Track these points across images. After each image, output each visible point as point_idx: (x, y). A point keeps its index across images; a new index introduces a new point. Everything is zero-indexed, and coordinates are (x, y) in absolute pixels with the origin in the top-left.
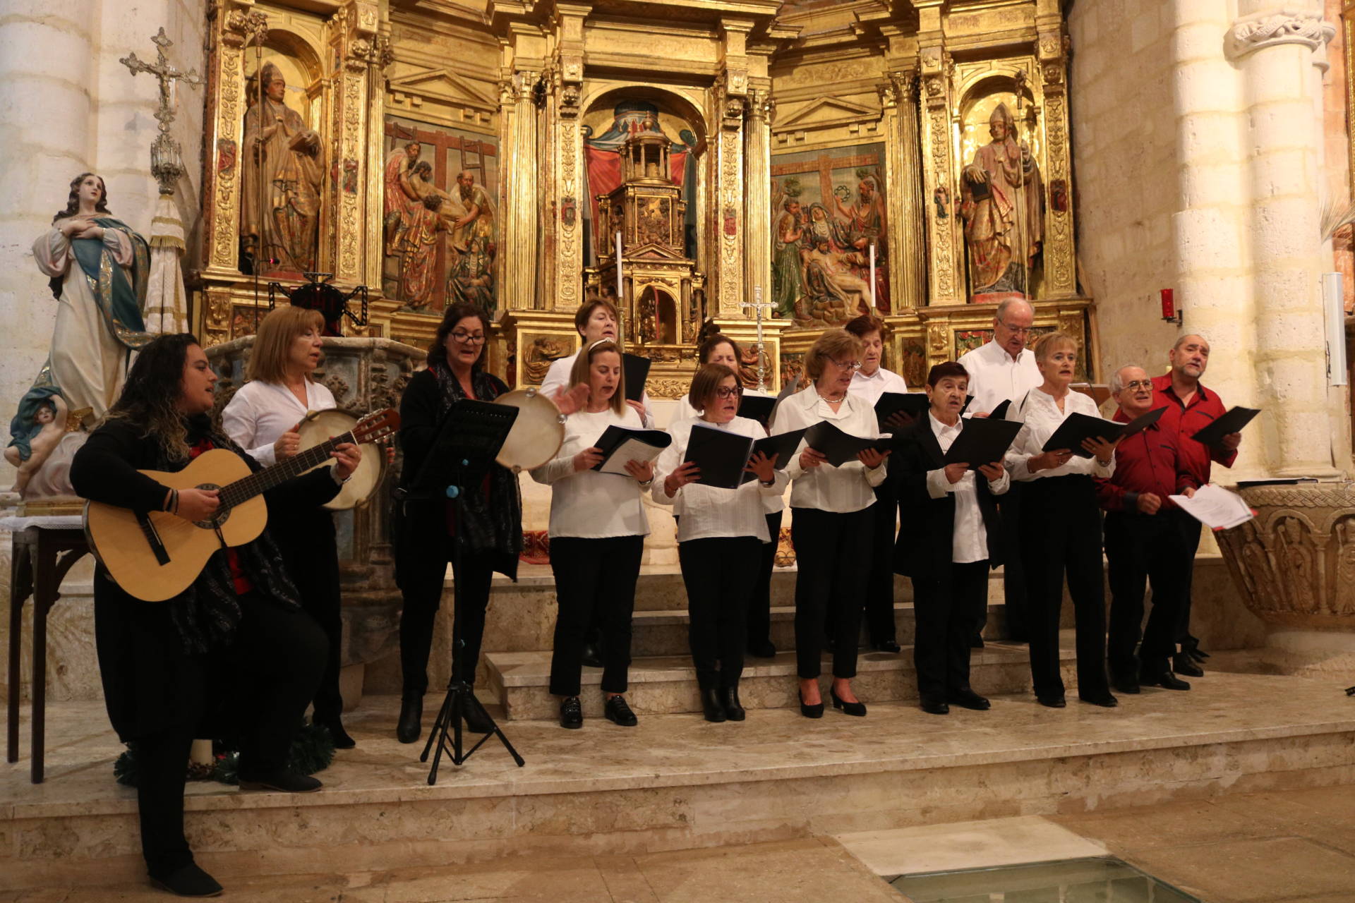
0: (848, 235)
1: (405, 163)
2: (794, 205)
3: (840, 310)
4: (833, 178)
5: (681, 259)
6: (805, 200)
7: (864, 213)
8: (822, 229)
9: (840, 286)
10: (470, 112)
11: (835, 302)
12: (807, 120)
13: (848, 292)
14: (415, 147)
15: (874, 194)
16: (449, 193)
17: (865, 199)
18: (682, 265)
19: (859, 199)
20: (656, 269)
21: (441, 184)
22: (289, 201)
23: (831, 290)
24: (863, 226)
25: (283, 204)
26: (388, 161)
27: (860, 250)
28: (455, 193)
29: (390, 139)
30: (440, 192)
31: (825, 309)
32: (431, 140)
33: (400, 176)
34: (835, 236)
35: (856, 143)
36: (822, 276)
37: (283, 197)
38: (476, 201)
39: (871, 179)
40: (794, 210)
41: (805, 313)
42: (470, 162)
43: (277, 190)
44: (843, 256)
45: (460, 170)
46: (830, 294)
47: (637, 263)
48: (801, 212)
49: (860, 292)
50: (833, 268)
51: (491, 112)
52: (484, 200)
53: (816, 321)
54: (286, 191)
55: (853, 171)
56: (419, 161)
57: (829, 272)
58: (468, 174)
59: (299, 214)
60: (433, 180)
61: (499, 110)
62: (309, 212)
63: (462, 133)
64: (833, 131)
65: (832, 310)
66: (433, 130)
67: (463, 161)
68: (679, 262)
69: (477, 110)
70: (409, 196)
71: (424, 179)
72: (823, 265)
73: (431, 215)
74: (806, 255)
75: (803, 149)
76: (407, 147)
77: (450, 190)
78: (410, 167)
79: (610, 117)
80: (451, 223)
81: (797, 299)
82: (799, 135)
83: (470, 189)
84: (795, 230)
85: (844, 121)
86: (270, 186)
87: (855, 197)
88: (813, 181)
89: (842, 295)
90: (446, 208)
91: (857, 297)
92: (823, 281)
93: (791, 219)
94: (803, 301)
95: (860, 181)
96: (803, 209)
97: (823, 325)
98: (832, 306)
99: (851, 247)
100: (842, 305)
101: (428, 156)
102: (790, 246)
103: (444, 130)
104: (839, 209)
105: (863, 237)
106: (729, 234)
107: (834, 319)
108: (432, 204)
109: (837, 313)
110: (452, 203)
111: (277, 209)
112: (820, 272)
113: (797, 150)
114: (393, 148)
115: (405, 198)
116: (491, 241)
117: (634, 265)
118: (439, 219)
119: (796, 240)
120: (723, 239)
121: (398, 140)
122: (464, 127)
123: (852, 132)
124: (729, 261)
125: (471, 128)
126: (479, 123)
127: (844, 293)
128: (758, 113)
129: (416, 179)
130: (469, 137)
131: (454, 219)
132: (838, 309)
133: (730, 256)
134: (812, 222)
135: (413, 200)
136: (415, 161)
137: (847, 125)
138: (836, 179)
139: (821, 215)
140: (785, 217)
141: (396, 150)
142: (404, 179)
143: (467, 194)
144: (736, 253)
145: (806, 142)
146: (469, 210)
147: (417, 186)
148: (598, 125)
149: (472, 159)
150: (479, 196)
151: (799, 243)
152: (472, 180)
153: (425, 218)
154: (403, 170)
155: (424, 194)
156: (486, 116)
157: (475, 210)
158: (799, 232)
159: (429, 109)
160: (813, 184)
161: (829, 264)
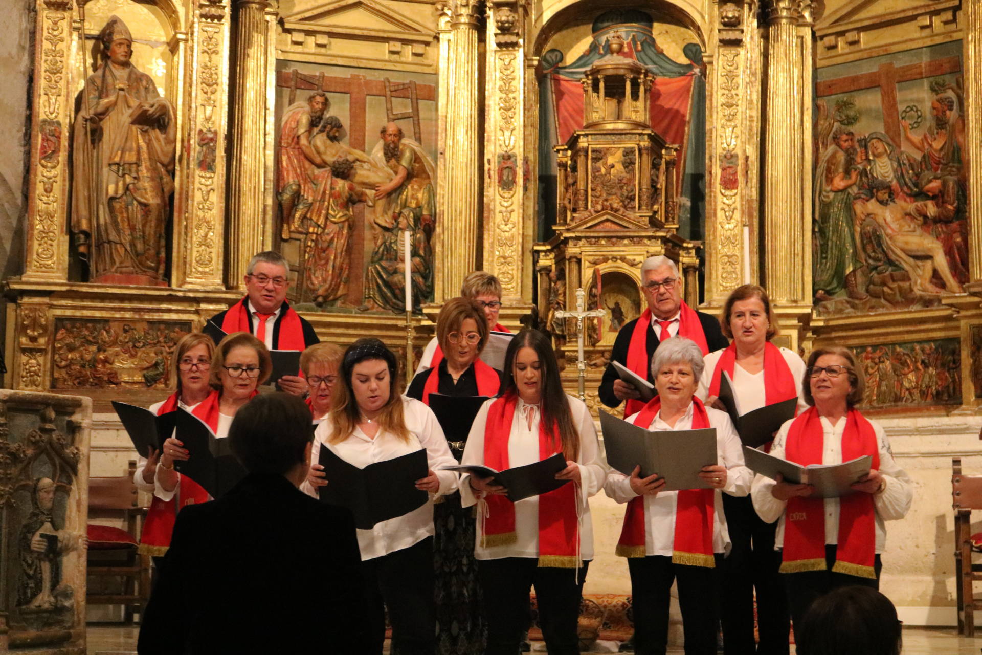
0: (917, 175)
1: (305, 120)
2: (845, 137)
3: (906, 285)
4: (899, 96)
5: (646, 230)
6: (862, 129)
7: (937, 145)
8: (884, 169)
9: (903, 250)
10: (397, 46)
11: (897, 274)
12: (863, 15)
13: (916, 258)
14: (319, 99)
15: (952, 115)
16: (369, 153)
17: (941, 123)
18: (649, 238)
19: (934, 124)
20: (614, 244)
21: (359, 143)
22: (127, 188)
23: (893, 257)
24: (938, 163)
25: (121, 192)
26: (284, 119)
27: (934, 198)
28: (378, 153)
29: (286, 92)
30: (358, 153)
31: (884, 284)
32: (344, 87)
33: (298, 137)
34: (901, 177)
35: (929, 42)
36: (879, 238)
37: (121, 184)
38: (404, 163)
39: (950, 94)
40: (846, 145)
41: (861, 290)
42: (398, 110)
43: (113, 176)
44: (911, 207)
45: (384, 122)
46: (890, 262)
47: (586, 238)
48: (857, 146)
49: (929, 257)
50: (894, 226)
51: (427, 44)
52: (416, 158)
53: (873, 301)
54: (123, 175)
55: (926, 83)
56: (327, 115)
57: (889, 231)
58: (392, 128)
59: (140, 203)
60: (347, 138)
61: (437, 38)
62: (152, 199)
63: (387, 74)
64: (898, 28)
65: (894, 285)
66: (347, 74)
67: (389, 110)
68: (644, 234)
69: (405, 42)
70: (312, 162)
71: (333, 139)
72: (881, 221)
73: (341, 185)
74: (859, 207)
75: (857, 56)
76: (311, 99)
77: (372, 149)
78: (313, 124)
79: (585, 35)
80: (370, 193)
81: (849, 269)
82: (851, 36)
83: (396, 147)
84: (847, 172)
85: (910, 13)
86: (105, 170)
87: (929, 122)
88: (871, 101)
89: (907, 263)
90: (363, 173)
91: (929, 264)
92: (880, 244)
93: (841, 157)
94: (859, 273)
95: (935, 97)
96: (859, 141)
97: (883, 307)
98: (894, 281)
99: (921, 195)
100: (906, 278)
101: (339, 110)
102: (840, 196)
103: (362, 73)
104: (908, 139)
105: (936, 178)
106: (726, 188)
107: (898, 298)
108: (343, 171)
109: (900, 289)
110: (374, 166)
111: (112, 199)
112: (875, 231)
113: (851, 57)
114: (291, 102)
115: (307, 164)
116: (425, 213)
117: (583, 241)
118: (351, 189)
119: (850, 186)
120: (719, 197)
121: (298, 92)
122: (389, 66)
123: (923, 27)
124: (727, 226)
125: (399, 67)
126: (410, 58)
127: (911, 260)
128: (784, 13)
129: (320, 140)
130: (395, 79)
131: (372, 186)
132: (901, 284)
133: (729, 219)
134: (869, 160)
135: (319, 166)
136: (320, 118)
137: (913, 18)
138: (906, 96)
139: (881, 150)
140: (834, 156)
141: (296, 104)
142: (304, 141)
143: (392, 153)
144: (737, 215)
145: (862, 45)
146: (396, 173)
147: (322, 149)
148: (570, 47)
149: (401, 106)
150: (407, 154)
151: (854, 190)
152: (400, 134)
153: (332, 188)
154: (302, 130)
155: (330, 159)
156: (419, 49)
157: (402, 173)
158: (854, 175)
159: (340, 47)
160: (873, 106)
161: (889, 219)
